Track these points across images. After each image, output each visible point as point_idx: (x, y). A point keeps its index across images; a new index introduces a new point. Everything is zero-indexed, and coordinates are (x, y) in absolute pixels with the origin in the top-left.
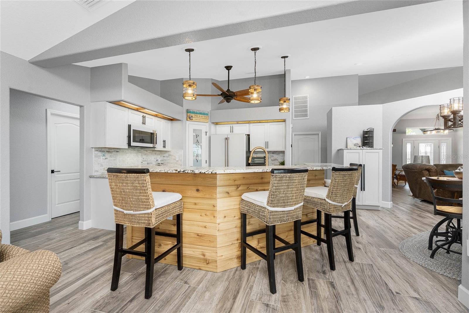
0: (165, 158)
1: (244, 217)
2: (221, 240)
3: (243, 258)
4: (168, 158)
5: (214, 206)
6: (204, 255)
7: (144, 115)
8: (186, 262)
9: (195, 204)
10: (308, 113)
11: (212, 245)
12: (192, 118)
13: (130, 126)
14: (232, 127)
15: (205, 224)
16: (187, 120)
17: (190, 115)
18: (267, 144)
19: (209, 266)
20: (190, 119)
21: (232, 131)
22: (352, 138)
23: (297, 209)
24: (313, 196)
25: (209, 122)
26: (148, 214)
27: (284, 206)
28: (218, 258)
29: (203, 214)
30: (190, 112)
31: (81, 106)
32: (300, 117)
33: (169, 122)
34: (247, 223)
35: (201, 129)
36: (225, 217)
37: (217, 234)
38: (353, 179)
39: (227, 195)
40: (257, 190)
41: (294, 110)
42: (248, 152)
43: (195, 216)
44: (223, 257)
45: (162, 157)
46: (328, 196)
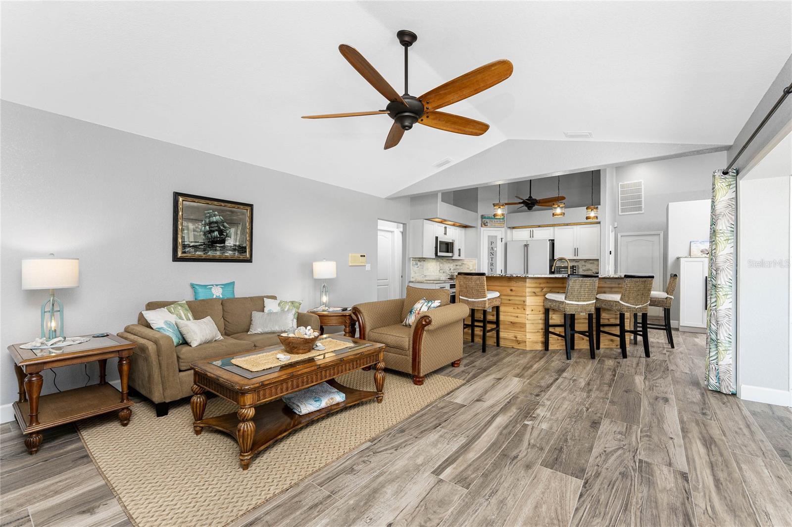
0: (457, 267)
1: (547, 312)
2: (529, 327)
3: (546, 344)
4: (462, 267)
5: (524, 302)
6: (516, 338)
7: (446, 226)
8: (502, 343)
9: (510, 300)
10: (643, 205)
11: (523, 330)
12: (486, 224)
13: (437, 238)
14: (532, 231)
15: (517, 315)
16: (482, 226)
17: (485, 221)
18: (576, 252)
19: (519, 345)
20: (485, 225)
21: (532, 236)
22: (698, 243)
23: (589, 304)
24: (610, 299)
25: (505, 227)
26: (484, 301)
27: (578, 301)
28: (527, 340)
29: (516, 308)
30: (485, 218)
31: (403, 224)
32: (629, 212)
33: (463, 230)
34: (550, 317)
35: (495, 235)
36: (532, 310)
37: (527, 322)
38: (648, 286)
39: (534, 294)
40: (558, 293)
41: (621, 203)
42: (552, 259)
43: (510, 309)
44: (530, 340)
45: (455, 266)
46: (621, 299)
